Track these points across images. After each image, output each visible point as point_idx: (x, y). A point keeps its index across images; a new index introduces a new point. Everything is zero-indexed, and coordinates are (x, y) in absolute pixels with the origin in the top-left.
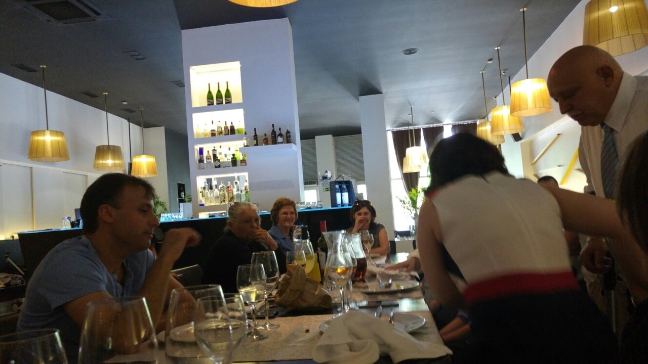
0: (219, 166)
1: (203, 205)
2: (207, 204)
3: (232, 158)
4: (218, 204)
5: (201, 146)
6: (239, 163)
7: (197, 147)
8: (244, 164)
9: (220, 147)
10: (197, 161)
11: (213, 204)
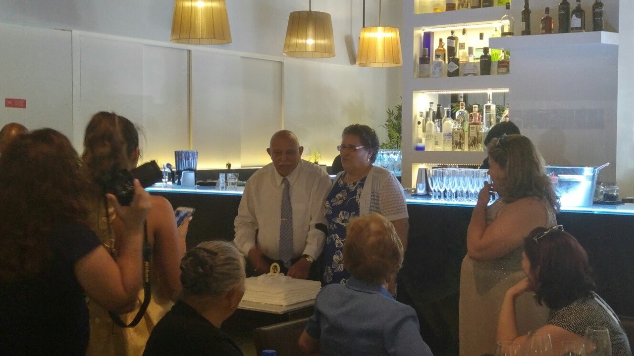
0: (456, 73)
1: (422, 149)
2: (430, 148)
3: (482, 57)
4: (449, 149)
5: (428, 29)
6: (494, 68)
7: (420, 32)
8: (504, 70)
9: (464, 32)
10: (418, 61)
11: (439, 148)
